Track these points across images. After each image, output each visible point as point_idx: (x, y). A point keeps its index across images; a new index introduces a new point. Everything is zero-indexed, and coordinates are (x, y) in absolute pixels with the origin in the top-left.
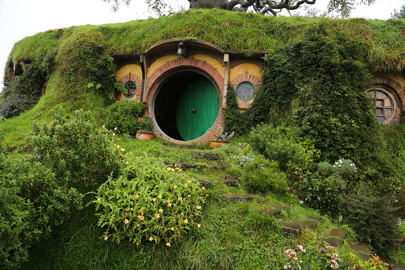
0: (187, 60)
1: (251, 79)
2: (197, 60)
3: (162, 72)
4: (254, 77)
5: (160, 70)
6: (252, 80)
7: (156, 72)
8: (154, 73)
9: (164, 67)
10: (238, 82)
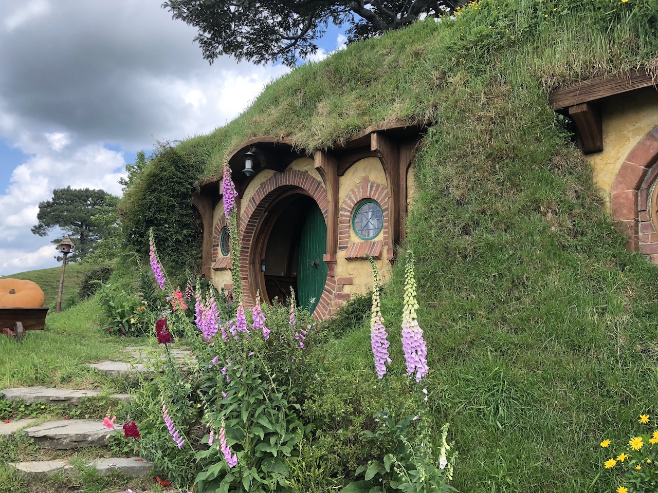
0: (284, 176)
1: (373, 192)
2: (296, 171)
3: (256, 204)
4: (378, 186)
5: (254, 201)
6: (375, 194)
7: (248, 205)
8: (247, 208)
9: (258, 194)
10: (352, 201)
